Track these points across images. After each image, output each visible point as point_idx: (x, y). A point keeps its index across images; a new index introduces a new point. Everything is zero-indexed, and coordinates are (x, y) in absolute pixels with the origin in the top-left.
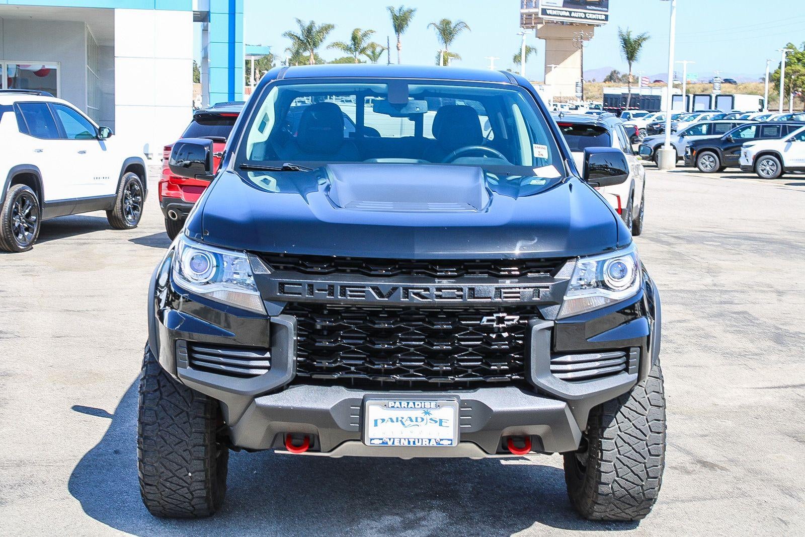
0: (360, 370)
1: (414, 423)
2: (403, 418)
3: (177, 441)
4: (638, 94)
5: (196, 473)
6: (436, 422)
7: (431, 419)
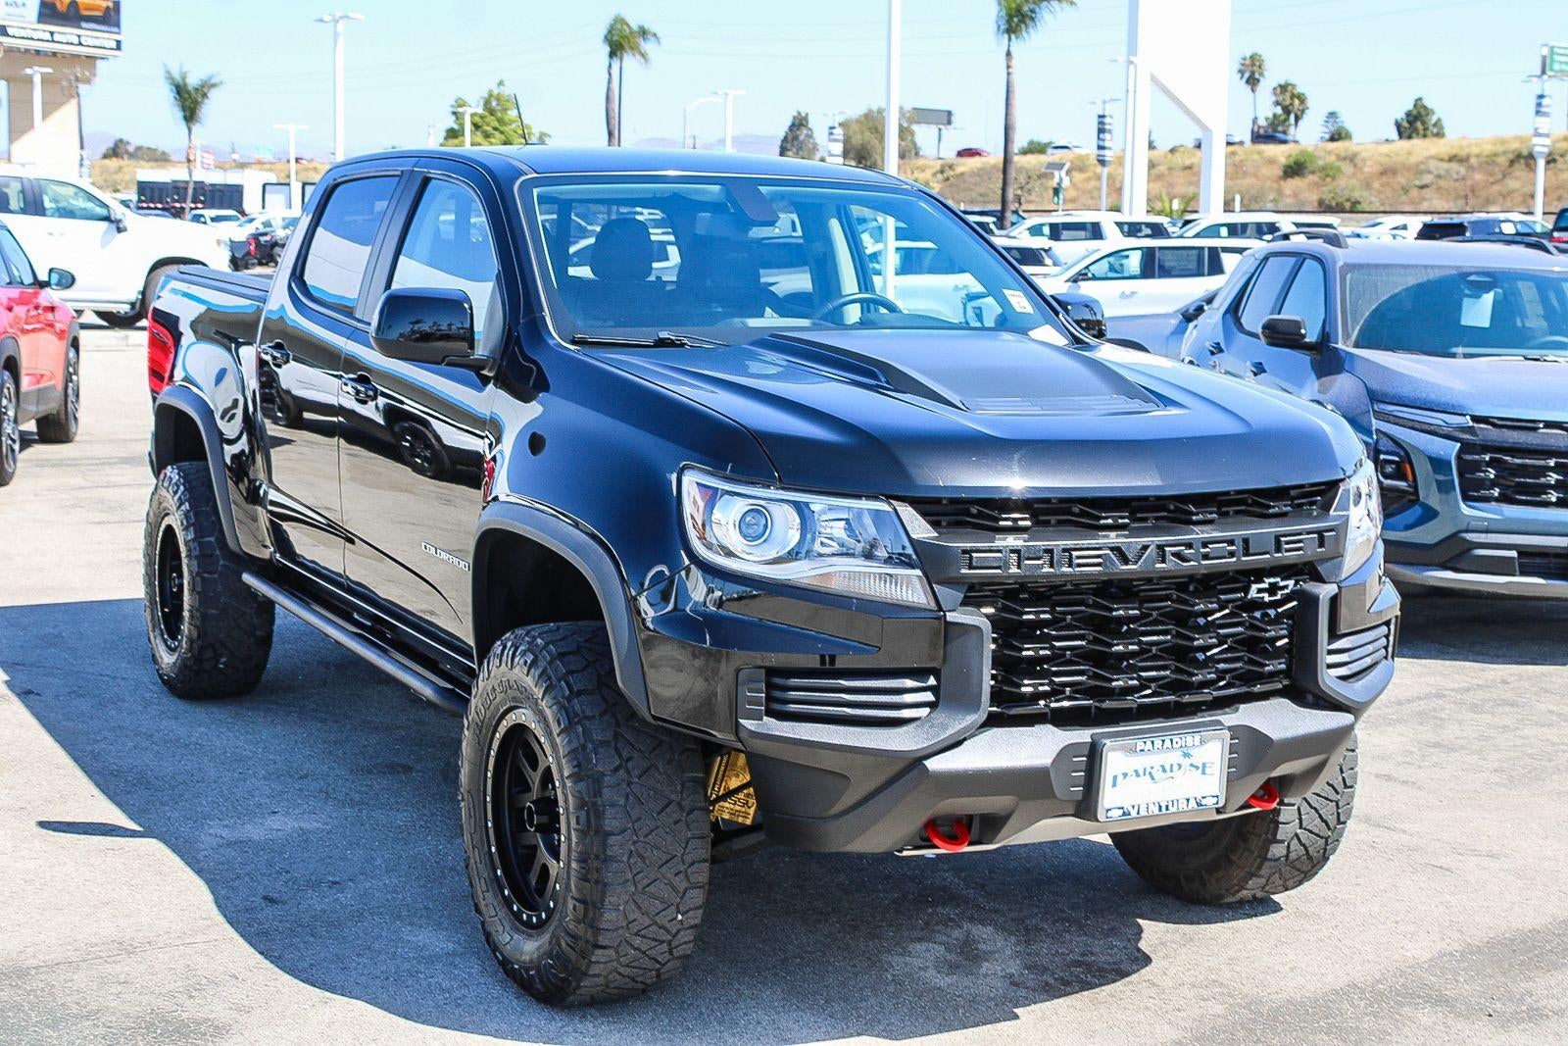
0: (1079, 690)
1: (1169, 774)
2: (1152, 768)
3: (665, 857)
4: (203, 182)
5: (691, 913)
6: (1197, 768)
7: (1192, 765)
